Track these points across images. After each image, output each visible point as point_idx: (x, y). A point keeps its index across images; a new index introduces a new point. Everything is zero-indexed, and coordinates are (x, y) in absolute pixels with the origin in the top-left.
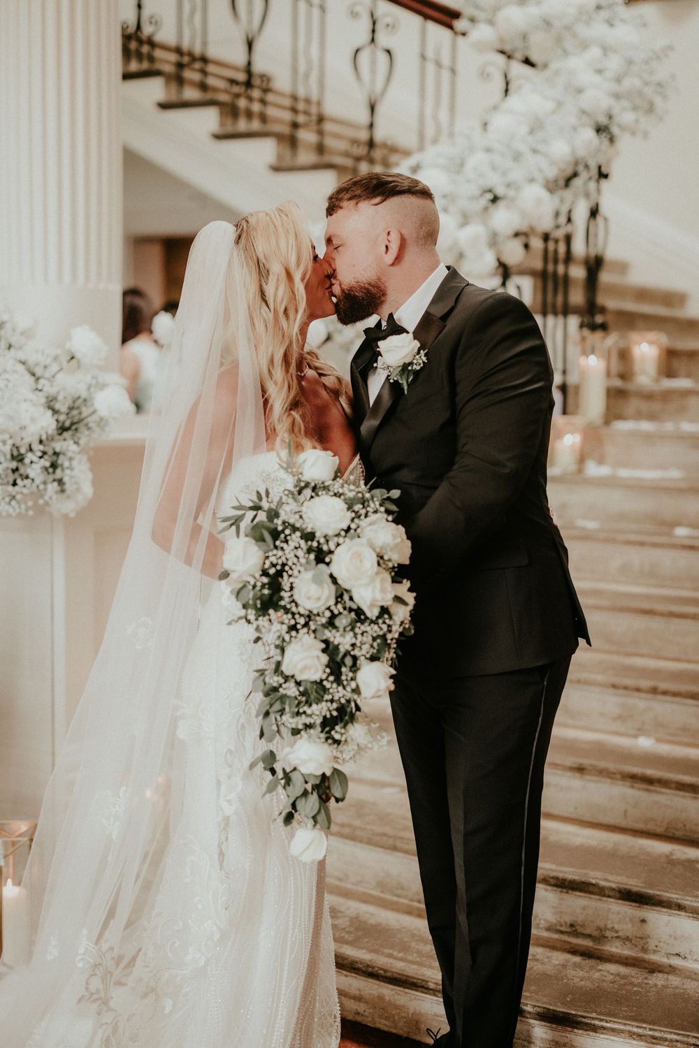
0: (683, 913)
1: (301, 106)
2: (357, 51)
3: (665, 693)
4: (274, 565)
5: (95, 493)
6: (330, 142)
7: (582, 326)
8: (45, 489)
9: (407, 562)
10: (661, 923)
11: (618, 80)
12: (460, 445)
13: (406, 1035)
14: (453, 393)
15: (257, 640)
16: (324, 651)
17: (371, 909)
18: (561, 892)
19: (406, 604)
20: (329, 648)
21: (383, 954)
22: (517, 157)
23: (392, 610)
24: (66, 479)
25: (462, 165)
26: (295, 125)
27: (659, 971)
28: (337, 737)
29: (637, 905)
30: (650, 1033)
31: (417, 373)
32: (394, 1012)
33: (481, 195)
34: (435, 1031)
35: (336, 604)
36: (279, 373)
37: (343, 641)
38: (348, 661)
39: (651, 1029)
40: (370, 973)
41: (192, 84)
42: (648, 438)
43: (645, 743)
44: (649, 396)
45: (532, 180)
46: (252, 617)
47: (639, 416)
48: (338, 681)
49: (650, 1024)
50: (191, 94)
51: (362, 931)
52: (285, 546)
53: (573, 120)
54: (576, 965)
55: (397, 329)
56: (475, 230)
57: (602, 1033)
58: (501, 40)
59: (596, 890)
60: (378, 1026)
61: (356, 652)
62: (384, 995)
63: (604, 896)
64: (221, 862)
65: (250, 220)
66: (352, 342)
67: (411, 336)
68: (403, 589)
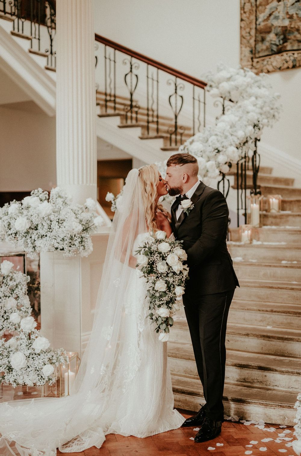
0: (277, 373)
1: (150, 113)
2: (170, 96)
3: (275, 312)
4: (151, 261)
5: (93, 250)
6: (160, 127)
7: (251, 193)
8: (79, 249)
9: (186, 260)
10: (270, 376)
11: (262, 108)
12: (203, 230)
13: (194, 411)
14: (201, 217)
15: (147, 282)
16: (166, 283)
17: (182, 378)
18: (241, 369)
19: (187, 270)
20: (167, 282)
21: (186, 387)
22: (226, 137)
23: (183, 272)
24: (86, 245)
25: (207, 140)
26: (148, 122)
27: (270, 390)
28: (170, 306)
29: (263, 371)
30: (265, 403)
31: (191, 210)
32: (190, 404)
33: (214, 151)
34: (202, 405)
35: (168, 270)
36: (149, 211)
37: (171, 280)
38: (172, 286)
39: (265, 402)
40: (183, 392)
41: (111, 107)
42: (274, 231)
43: (269, 328)
44: (275, 217)
45: (231, 145)
46: (146, 275)
47: (272, 224)
48: (170, 291)
49: (265, 400)
50: (110, 111)
51: (179, 382)
52: (154, 256)
53: (245, 123)
54: (245, 389)
55: (185, 198)
56: (212, 163)
57: (251, 404)
58: (221, 94)
59: (251, 367)
60: (185, 409)
61: (174, 283)
62: (187, 399)
63: (253, 369)
64: (139, 346)
65: (143, 169)
66: (172, 201)
67: (190, 200)
68: (186, 267)
